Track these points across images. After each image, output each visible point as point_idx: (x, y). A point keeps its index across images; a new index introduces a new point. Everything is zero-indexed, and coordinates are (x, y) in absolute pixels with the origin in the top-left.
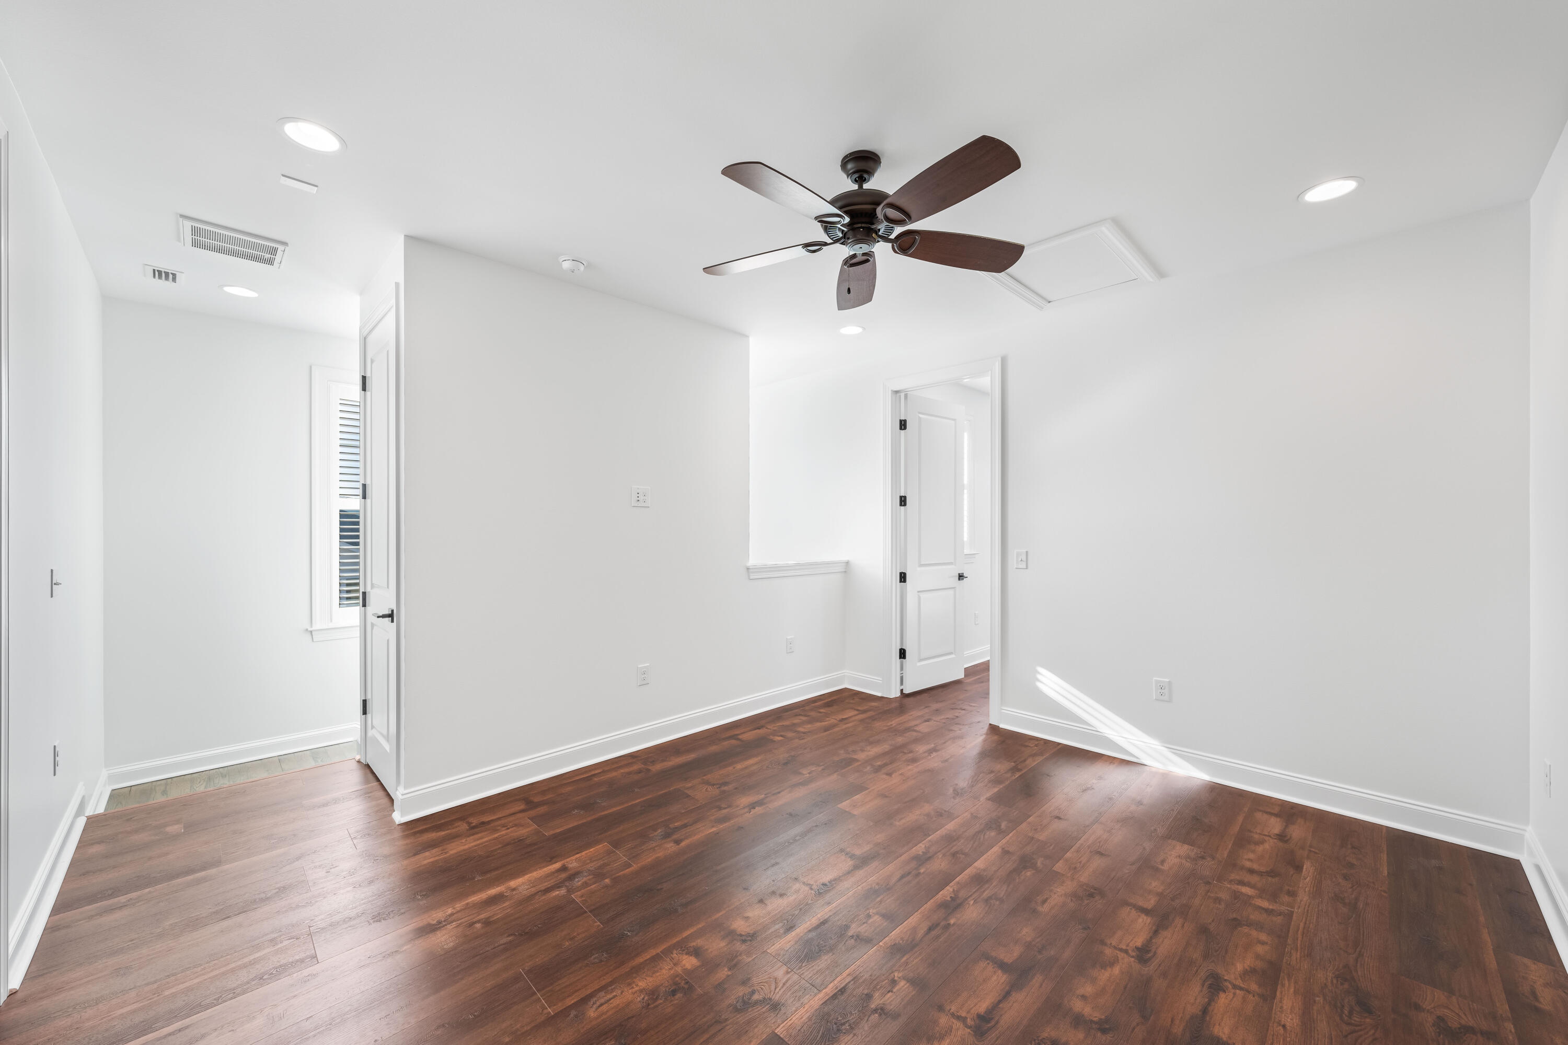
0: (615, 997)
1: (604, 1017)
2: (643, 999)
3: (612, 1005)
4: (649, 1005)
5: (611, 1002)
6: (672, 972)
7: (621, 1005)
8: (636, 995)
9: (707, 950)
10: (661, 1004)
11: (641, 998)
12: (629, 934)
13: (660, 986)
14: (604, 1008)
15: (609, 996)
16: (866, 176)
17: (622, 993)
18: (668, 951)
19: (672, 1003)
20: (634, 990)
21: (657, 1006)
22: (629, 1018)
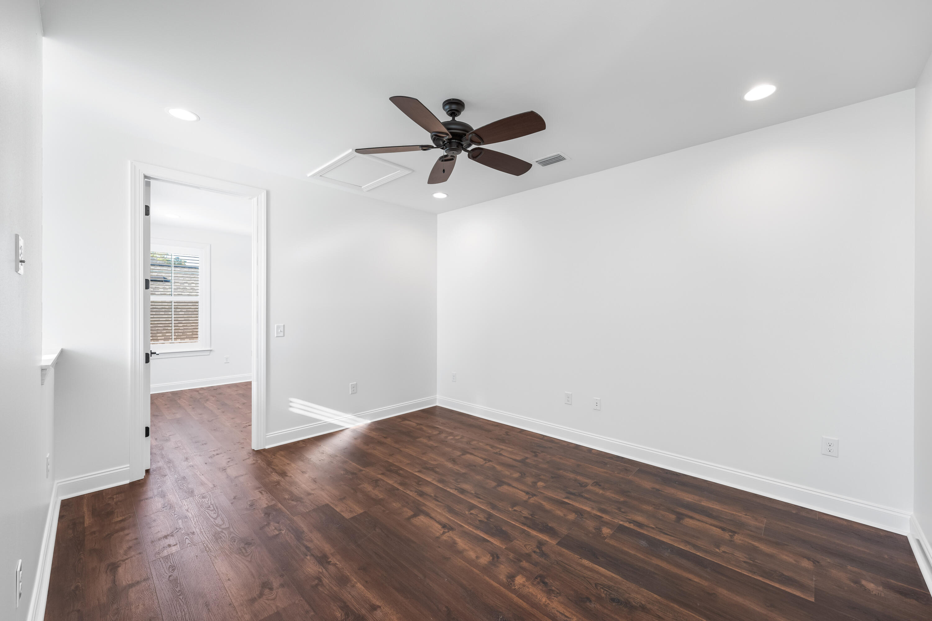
0: (557, 611)
1: (574, 612)
2: (555, 596)
3: (565, 611)
4: (558, 593)
5: (562, 612)
6: (530, 586)
7: (563, 607)
8: (553, 601)
9: (508, 573)
10: (555, 587)
11: (554, 597)
12: (501, 617)
13: (543, 590)
14: (567, 614)
15: (558, 614)
16: (456, 112)
17: (554, 608)
18: (514, 592)
19: (553, 582)
20: (549, 602)
21: (557, 589)
22: (570, 600)
